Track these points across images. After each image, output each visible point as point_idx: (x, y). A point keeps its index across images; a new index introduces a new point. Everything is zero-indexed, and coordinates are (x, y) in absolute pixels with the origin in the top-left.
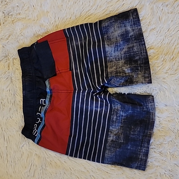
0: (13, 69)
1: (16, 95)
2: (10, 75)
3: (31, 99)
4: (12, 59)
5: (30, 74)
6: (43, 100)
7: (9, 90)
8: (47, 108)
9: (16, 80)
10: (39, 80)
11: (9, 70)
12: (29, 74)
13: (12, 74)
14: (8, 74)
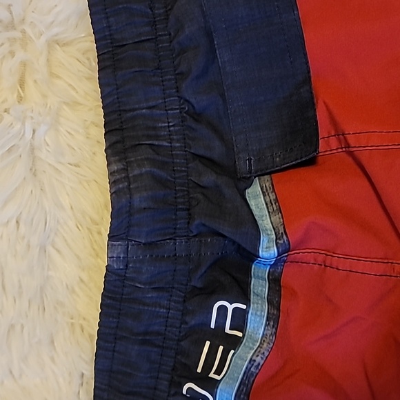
0: (44, 96)
1: (50, 249)
2: (29, 135)
3: (155, 294)
4: (43, 39)
5: (157, 137)
6: (230, 307)
7: (14, 221)
8: (258, 359)
9: (59, 167)
10: (208, 178)
11: (20, 99)
12: (149, 137)
13: (42, 130)
14: (18, 126)
